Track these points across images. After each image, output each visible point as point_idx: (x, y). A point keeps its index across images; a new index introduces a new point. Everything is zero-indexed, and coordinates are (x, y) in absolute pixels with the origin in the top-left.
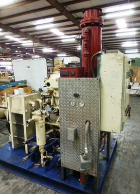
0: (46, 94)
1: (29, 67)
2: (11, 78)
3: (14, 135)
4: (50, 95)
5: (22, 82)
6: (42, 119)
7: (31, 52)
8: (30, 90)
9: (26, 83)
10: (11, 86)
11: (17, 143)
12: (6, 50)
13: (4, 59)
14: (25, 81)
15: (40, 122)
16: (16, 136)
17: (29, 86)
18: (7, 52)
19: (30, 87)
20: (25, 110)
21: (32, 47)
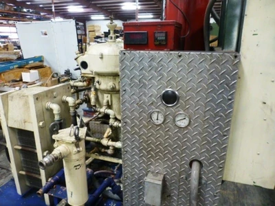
0: (80, 84)
1: (46, 34)
2: (19, 53)
3: (18, 169)
4: (88, 85)
5: (34, 59)
6: (79, 152)
7: (50, 12)
8: (49, 72)
9: (42, 61)
10: (17, 66)
11: (28, 184)
12: (8, 7)
13: (5, 22)
14: (41, 57)
15: (74, 157)
16: (23, 173)
17: (48, 66)
18: (10, 10)
19: (50, 68)
20: (38, 122)
21: (51, 4)
